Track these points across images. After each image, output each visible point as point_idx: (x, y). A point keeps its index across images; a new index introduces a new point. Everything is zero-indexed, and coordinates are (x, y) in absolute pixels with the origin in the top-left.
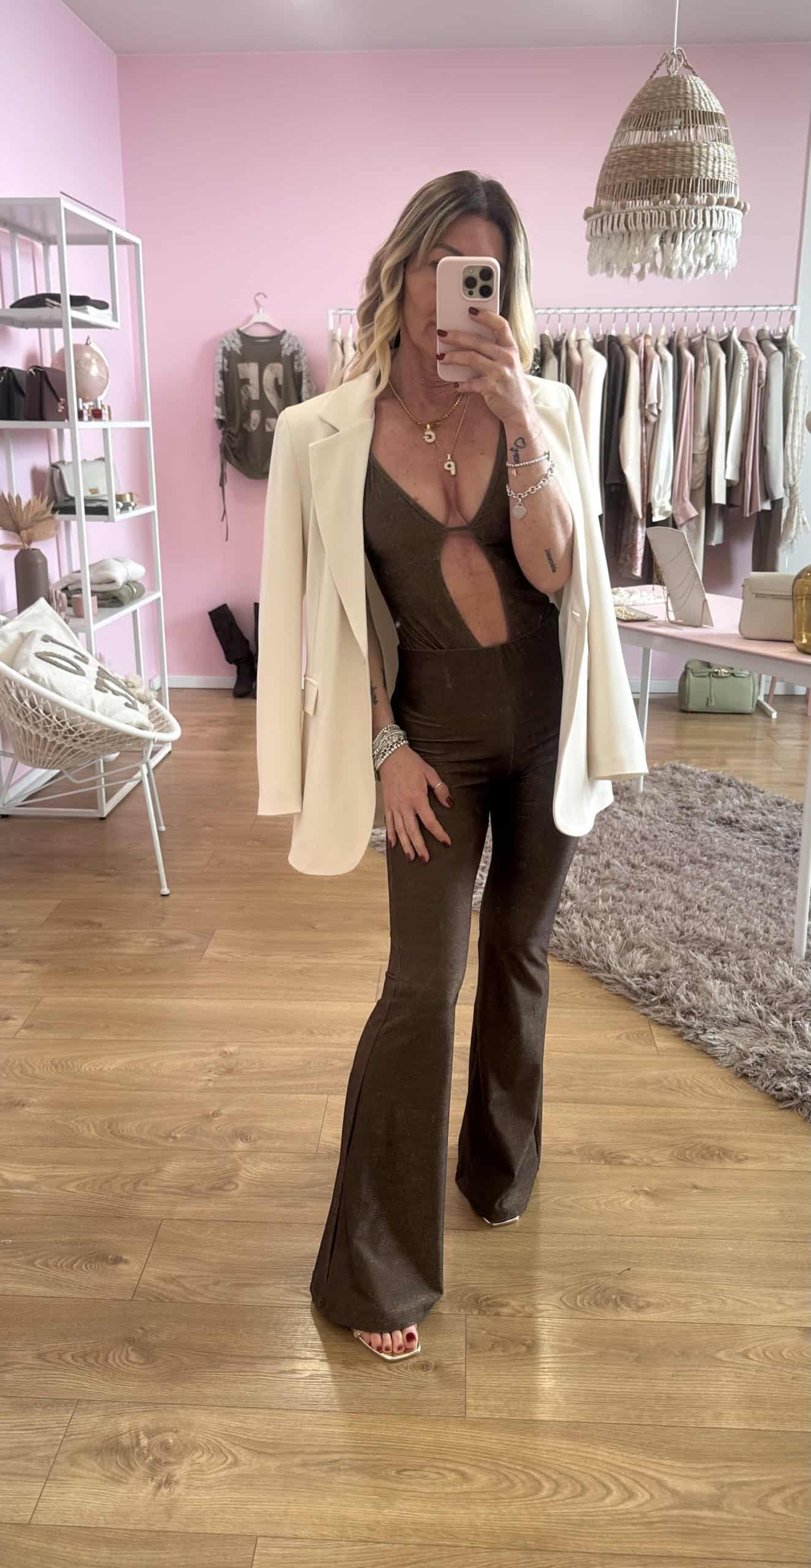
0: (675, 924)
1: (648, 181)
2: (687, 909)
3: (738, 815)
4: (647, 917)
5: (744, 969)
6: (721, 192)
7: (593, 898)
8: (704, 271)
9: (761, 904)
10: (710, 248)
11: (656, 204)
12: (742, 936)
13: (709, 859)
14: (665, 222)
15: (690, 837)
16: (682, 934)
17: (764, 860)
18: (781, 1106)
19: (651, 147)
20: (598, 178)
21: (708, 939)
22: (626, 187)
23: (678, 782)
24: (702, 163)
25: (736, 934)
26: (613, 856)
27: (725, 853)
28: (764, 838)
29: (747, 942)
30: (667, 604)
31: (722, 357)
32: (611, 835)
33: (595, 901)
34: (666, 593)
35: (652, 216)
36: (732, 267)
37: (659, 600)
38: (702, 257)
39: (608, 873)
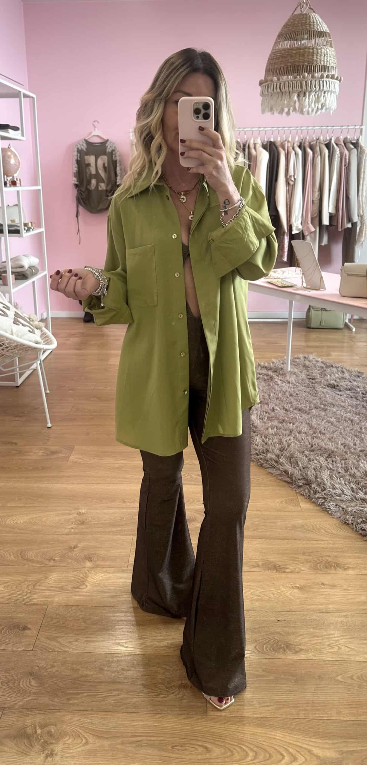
0: (308, 441)
1: (290, 66)
2: (314, 433)
3: (338, 382)
4: (294, 437)
5: (344, 465)
6: (328, 72)
7: (266, 427)
8: (320, 111)
9: (351, 430)
10: (322, 100)
11: (295, 78)
12: (342, 447)
13: (324, 407)
14: (299, 87)
15: (314, 394)
16: (312, 446)
17: (352, 406)
19: (293, 49)
20: (265, 65)
21: (325, 449)
22: (280, 69)
23: (307, 365)
24: (318, 57)
25: (339, 446)
26: (276, 405)
27: (332, 403)
28: (352, 394)
29: (345, 450)
30: (302, 278)
31: (326, 151)
32: (274, 394)
33: (267, 429)
34: (302, 273)
35: (293, 84)
36: (333, 109)
37: (298, 276)
38: (318, 104)
39: (273, 414)
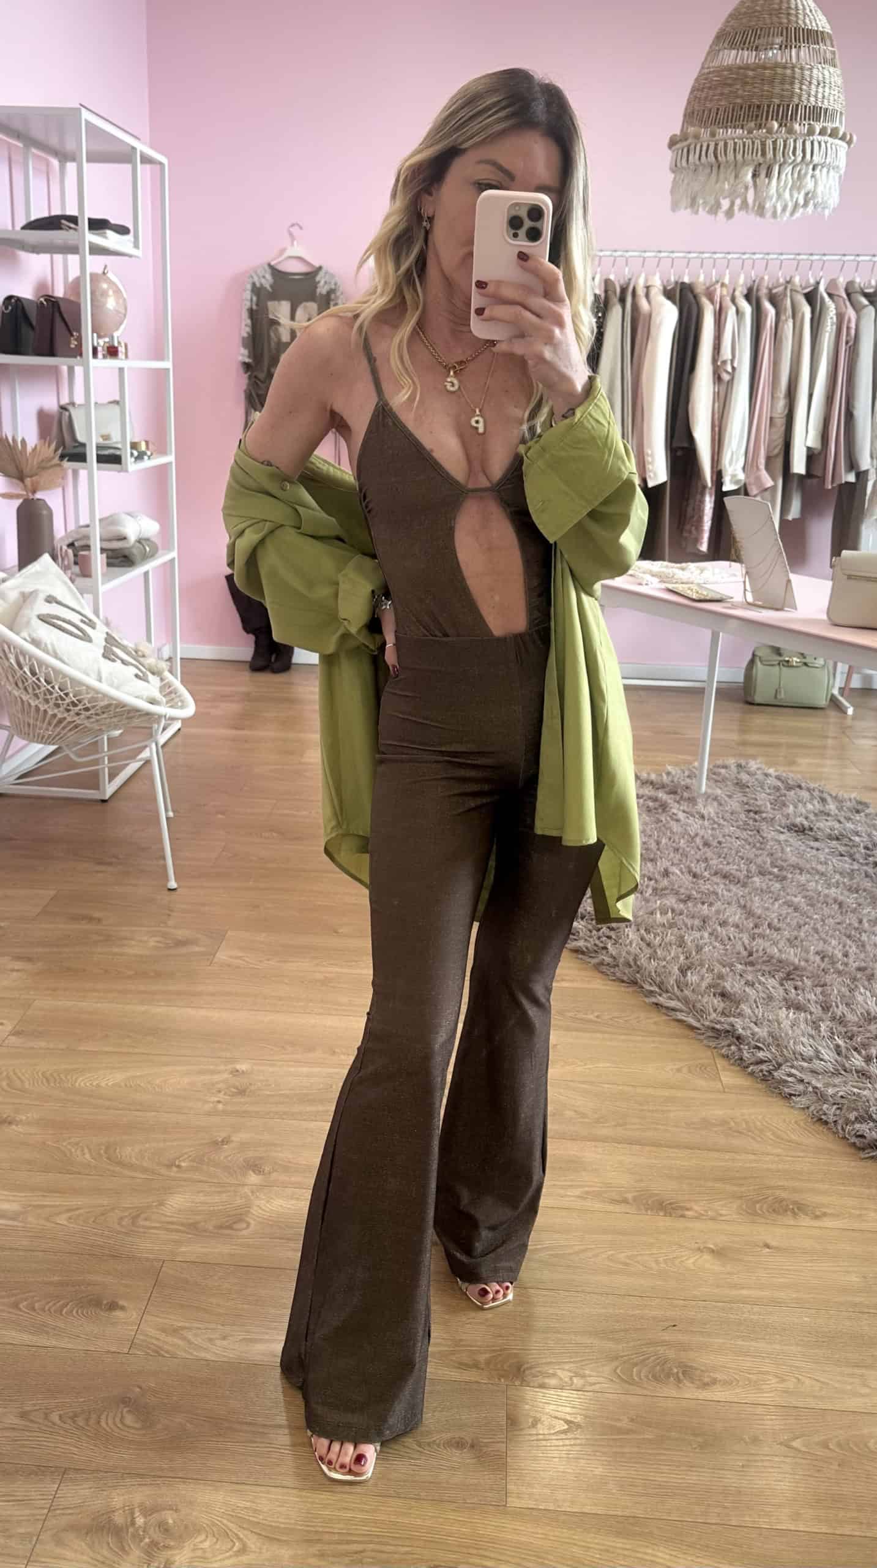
0: (743, 943)
1: (741, 108)
2: (756, 926)
3: (812, 822)
4: (711, 934)
5: (820, 997)
6: (824, 120)
7: (650, 909)
8: (801, 210)
9: (839, 923)
10: (809, 184)
12: (818, 958)
13: (781, 871)
14: (760, 153)
15: (757, 845)
16: (751, 954)
17: (841, 874)
18: (862, 1155)
19: (747, 67)
20: (684, 102)
21: (780, 962)
22: (716, 113)
23: (743, 782)
24: (804, 87)
25: (811, 957)
26: (673, 864)
27: (798, 864)
28: (842, 849)
29: (823, 966)
30: (744, 582)
31: (807, 310)
32: (670, 839)
33: (652, 913)
34: (744, 572)
35: (744, 146)
36: (832, 207)
37: (733, 579)
38: (799, 193)
39: (665, 882)
